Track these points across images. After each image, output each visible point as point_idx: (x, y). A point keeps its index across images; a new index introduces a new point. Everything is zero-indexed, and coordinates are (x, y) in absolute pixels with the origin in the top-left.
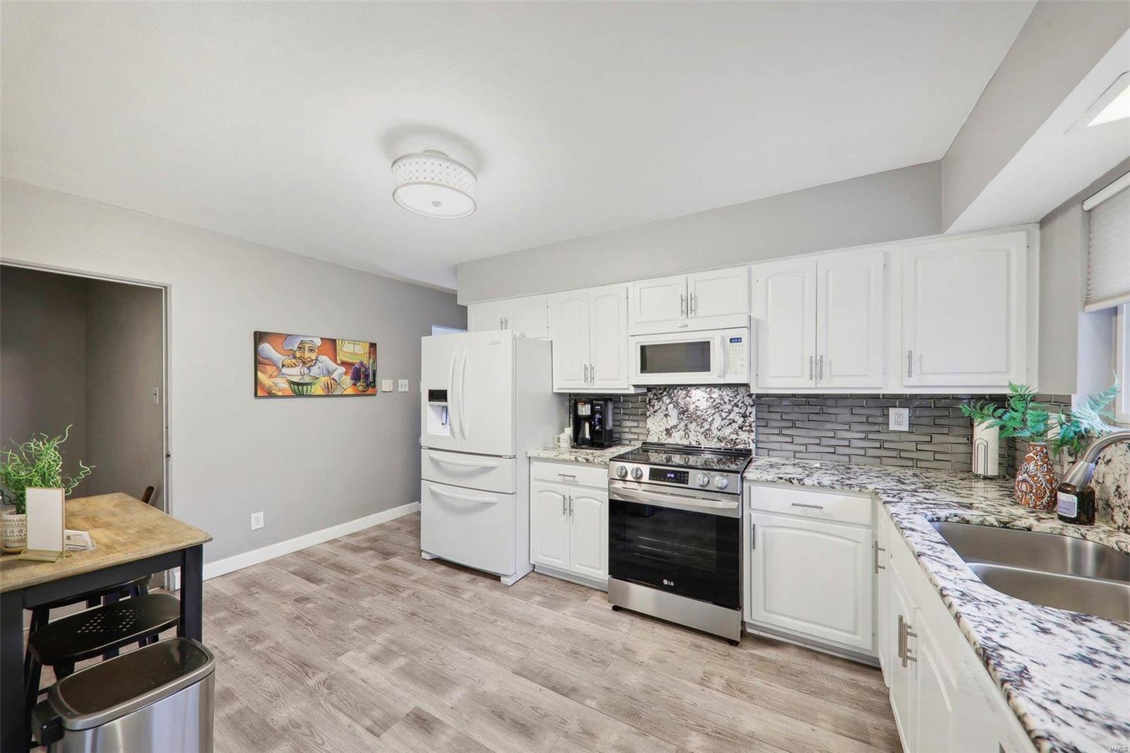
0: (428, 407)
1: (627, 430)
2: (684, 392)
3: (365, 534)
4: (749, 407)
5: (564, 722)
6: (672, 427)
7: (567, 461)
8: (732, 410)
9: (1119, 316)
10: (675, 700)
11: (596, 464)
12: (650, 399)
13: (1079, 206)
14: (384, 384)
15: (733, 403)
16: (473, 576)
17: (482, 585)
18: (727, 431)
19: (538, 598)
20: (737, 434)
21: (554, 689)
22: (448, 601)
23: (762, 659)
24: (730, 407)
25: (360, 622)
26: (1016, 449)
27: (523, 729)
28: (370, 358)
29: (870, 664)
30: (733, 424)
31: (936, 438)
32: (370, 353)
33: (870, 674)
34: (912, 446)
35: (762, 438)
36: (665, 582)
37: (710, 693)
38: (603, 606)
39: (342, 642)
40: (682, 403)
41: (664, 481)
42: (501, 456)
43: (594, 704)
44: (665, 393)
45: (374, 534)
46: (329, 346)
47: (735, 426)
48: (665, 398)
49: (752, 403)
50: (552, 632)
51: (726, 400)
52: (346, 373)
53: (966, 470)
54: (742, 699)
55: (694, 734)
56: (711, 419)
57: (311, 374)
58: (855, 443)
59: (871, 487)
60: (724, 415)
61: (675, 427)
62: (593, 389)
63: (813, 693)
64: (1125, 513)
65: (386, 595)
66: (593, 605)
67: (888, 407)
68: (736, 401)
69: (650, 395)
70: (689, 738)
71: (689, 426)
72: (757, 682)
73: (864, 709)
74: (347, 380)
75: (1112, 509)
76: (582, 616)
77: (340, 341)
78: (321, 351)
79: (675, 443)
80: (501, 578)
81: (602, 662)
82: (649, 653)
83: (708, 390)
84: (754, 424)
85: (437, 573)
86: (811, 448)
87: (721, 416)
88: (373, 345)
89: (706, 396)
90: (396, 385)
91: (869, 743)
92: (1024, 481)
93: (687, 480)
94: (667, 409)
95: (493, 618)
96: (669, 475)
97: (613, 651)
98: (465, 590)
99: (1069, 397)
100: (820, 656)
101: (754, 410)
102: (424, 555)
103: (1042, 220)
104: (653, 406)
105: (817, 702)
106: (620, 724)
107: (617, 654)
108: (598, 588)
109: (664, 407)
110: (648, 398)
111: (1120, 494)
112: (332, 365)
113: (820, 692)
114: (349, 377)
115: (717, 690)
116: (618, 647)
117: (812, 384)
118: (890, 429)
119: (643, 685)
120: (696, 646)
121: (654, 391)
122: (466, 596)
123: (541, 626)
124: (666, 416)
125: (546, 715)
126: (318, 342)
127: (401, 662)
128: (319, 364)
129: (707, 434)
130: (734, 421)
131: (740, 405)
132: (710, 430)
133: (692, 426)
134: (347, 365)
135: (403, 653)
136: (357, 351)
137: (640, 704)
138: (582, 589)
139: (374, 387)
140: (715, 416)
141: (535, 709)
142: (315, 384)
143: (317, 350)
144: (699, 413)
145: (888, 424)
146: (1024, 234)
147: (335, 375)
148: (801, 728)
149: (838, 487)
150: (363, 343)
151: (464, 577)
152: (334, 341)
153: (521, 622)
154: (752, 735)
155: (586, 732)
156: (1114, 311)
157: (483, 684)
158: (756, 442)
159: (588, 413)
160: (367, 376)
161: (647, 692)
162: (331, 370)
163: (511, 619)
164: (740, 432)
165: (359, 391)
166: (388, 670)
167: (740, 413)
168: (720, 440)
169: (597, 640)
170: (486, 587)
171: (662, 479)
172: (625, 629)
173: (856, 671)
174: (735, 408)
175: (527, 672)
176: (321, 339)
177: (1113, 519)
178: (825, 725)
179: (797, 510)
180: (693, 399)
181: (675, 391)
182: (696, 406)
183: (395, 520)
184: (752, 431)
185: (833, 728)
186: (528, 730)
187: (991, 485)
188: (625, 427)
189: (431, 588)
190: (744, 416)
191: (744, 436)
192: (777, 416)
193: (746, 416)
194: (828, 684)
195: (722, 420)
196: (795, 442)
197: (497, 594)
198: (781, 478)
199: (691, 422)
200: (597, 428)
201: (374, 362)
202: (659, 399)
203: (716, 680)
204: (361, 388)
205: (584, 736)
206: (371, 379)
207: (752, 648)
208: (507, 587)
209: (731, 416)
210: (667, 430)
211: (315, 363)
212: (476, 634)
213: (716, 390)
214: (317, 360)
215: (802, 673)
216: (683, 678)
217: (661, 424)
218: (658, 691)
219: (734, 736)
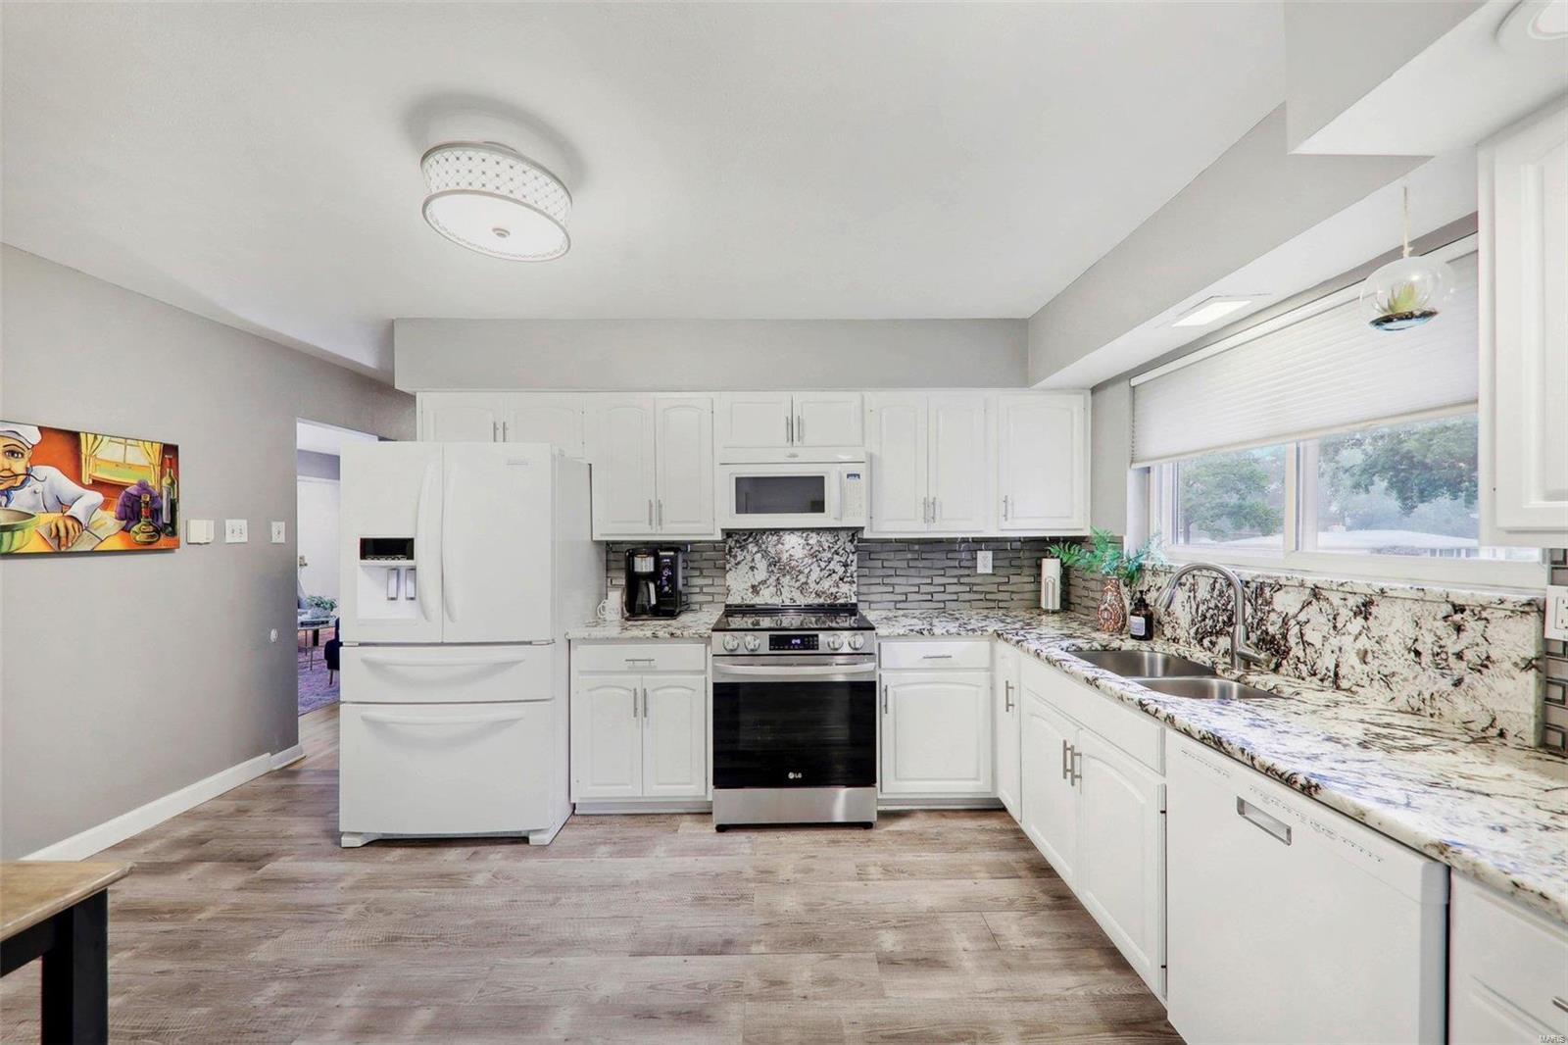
0: (359, 568)
1: (697, 590)
2: (775, 538)
3: (159, 837)
4: (851, 555)
5: (739, 984)
6: (759, 583)
7: (641, 638)
8: (832, 559)
9: (1151, 474)
10: (845, 906)
11: (686, 638)
12: (730, 548)
13: (1127, 382)
14: (194, 527)
15: (833, 550)
16: (471, 850)
17: (497, 858)
18: (826, 584)
19: (604, 849)
20: (838, 586)
21: (702, 952)
22: (449, 898)
23: (900, 834)
24: (830, 556)
25: (275, 989)
26: (1070, 585)
27: (692, 1017)
28: (162, 476)
29: (995, 807)
30: (834, 575)
31: (1013, 579)
32: (162, 465)
33: (991, 816)
34: (994, 588)
35: (864, 589)
36: (791, 776)
37: (873, 885)
38: (703, 831)
39: (261, 1036)
40: (772, 551)
41: (789, 649)
42: (530, 643)
43: (762, 948)
44: (751, 540)
45: (186, 831)
46: (61, 447)
47: (836, 577)
48: (750, 546)
49: (853, 550)
50: (653, 884)
51: (826, 547)
52: (105, 506)
53: (1036, 605)
54: (905, 879)
55: (883, 932)
56: (808, 569)
57: (11, 506)
58: (950, 589)
59: (990, 630)
60: (823, 565)
61: (764, 582)
62: (660, 535)
63: (958, 850)
64: (1173, 627)
65: (304, 928)
66: (690, 834)
67: (976, 551)
68: (836, 547)
69: (731, 542)
70: (882, 938)
71: (782, 580)
72: (908, 857)
73: (1001, 849)
74: (108, 522)
75: (1163, 626)
76: (683, 853)
77: (91, 438)
78: (39, 455)
79: (763, 603)
80: (530, 838)
81: (742, 897)
82: (789, 867)
83: (804, 535)
84: (855, 574)
85: (394, 863)
86: (911, 597)
87: (819, 566)
88: (170, 451)
89: (803, 541)
90: (220, 531)
91: (1020, 877)
92: (1106, 609)
93: (818, 645)
94: (753, 559)
95: (550, 897)
96: (793, 642)
97: (747, 880)
98: (470, 874)
99: (1122, 538)
100: (945, 813)
101: (855, 557)
102: (346, 841)
103: (1094, 387)
104: (735, 557)
105: (964, 857)
106: (804, 956)
107: (755, 882)
108: (682, 811)
109: (749, 558)
110: (727, 546)
111: (1169, 613)
112: (67, 487)
113: (962, 848)
114: (113, 514)
115: (879, 879)
116: (750, 873)
117: (925, 527)
118: (979, 572)
119: (805, 904)
120: (834, 842)
121: (736, 537)
122: (480, 879)
123: (632, 883)
124: (752, 568)
125: (711, 988)
126: (35, 437)
127: (424, 1016)
128: (33, 485)
129: (803, 588)
130: (834, 572)
131: (841, 552)
132: (806, 583)
133: (785, 580)
134: (105, 490)
135: (418, 1003)
136: (130, 459)
137: (813, 926)
138: (663, 818)
139: (174, 533)
140: (812, 567)
141: (693, 986)
142: (22, 529)
143: (28, 454)
144: (793, 563)
145: (976, 567)
146: (1082, 396)
147: (77, 510)
148: (966, 885)
149: (963, 633)
150: (148, 445)
151: (452, 856)
152: (74, 436)
153: (599, 888)
154: (931, 910)
155: (773, 983)
156: (1148, 470)
157: (595, 989)
158: (858, 594)
159: (651, 569)
160: (155, 513)
161: (813, 911)
162: (65, 498)
163: (581, 889)
164: (841, 584)
165: (137, 542)
166: (407, 1037)
167: (840, 561)
168: (818, 595)
169: (721, 874)
170: (506, 858)
171: (786, 647)
172: (746, 849)
173: (979, 816)
174: (835, 556)
175: (653, 947)
176: (40, 428)
177: (1163, 634)
178: (982, 875)
179: (928, 663)
180: (787, 547)
181: (764, 537)
182: (791, 555)
183: (221, 797)
184: (854, 582)
185: (987, 875)
186: (700, 1016)
187: (1056, 617)
188: (693, 586)
189: (400, 889)
190: (846, 565)
191: (844, 588)
192: (879, 564)
193: (848, 565)
194: (965, 837)
195: (821, 570)
196: (896, 591)
197: (532, 863)
198: (912, 630)
199: (784, 575)
200: (667, 589)
201: (172, 484)
202: (742, 548)
203: (872, 870)
204: (140, 537)
205: (773, 988)
206: (165, 518)
207: (887, 825)
208: (543, 847)
209: (831, 566)
210: (753, 587)
211: (23, 483)
212: (537, 928)
213: (814, 535)
214: (28, 475)
215: (939, 834)
216: (840, 881)
217: (746, 579)
218: (823, 904)
219: (919, 918)
